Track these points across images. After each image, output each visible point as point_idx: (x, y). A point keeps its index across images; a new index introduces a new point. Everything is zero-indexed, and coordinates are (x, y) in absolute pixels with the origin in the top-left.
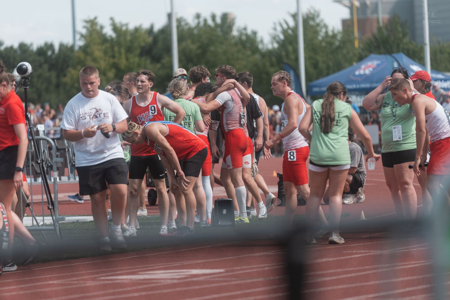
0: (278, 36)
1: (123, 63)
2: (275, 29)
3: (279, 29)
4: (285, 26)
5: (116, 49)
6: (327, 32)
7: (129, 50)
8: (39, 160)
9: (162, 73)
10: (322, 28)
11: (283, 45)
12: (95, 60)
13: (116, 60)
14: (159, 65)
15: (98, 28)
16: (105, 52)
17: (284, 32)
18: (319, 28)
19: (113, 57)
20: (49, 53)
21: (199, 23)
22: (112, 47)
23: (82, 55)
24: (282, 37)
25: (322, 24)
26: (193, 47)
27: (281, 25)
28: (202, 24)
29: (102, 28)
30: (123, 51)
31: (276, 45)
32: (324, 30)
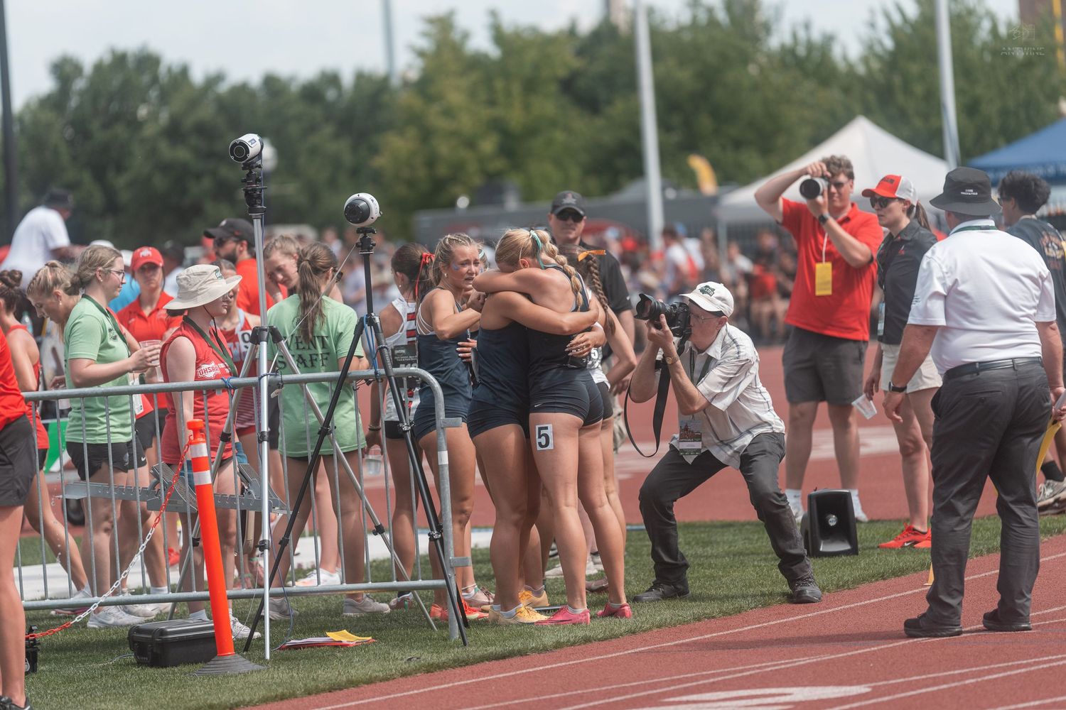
0: (881, 43)
1: (515, 117)
2: (872, 25)
3: (882, 24)
4: (897, 19)
5: (499, 84)
6: (994, 30)
7: (531, 86)
8: (406, 424)
9: (608, 139)
10: (981, 18)
11: (893, 61)
12: (448, 113)
13: (498, 112)
14: (599, 122)
15: (456, 36)
16: (472, 94)
17: (894, 32)
18: (973, 20)
19: (492, 103)
20: (331, 94)
21: (695, 18)
22: (488, 81)
23: (416, 102)
24: (889, 43)
25: (981, 11)
26: (685, 76)
27: (887, 16)
28: (703, 17)
29: (466, 36)
30: (516, 88)
31: (876, 65)
32: (986, 25)
